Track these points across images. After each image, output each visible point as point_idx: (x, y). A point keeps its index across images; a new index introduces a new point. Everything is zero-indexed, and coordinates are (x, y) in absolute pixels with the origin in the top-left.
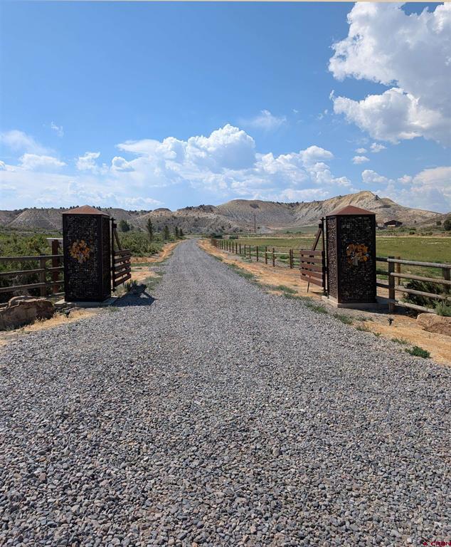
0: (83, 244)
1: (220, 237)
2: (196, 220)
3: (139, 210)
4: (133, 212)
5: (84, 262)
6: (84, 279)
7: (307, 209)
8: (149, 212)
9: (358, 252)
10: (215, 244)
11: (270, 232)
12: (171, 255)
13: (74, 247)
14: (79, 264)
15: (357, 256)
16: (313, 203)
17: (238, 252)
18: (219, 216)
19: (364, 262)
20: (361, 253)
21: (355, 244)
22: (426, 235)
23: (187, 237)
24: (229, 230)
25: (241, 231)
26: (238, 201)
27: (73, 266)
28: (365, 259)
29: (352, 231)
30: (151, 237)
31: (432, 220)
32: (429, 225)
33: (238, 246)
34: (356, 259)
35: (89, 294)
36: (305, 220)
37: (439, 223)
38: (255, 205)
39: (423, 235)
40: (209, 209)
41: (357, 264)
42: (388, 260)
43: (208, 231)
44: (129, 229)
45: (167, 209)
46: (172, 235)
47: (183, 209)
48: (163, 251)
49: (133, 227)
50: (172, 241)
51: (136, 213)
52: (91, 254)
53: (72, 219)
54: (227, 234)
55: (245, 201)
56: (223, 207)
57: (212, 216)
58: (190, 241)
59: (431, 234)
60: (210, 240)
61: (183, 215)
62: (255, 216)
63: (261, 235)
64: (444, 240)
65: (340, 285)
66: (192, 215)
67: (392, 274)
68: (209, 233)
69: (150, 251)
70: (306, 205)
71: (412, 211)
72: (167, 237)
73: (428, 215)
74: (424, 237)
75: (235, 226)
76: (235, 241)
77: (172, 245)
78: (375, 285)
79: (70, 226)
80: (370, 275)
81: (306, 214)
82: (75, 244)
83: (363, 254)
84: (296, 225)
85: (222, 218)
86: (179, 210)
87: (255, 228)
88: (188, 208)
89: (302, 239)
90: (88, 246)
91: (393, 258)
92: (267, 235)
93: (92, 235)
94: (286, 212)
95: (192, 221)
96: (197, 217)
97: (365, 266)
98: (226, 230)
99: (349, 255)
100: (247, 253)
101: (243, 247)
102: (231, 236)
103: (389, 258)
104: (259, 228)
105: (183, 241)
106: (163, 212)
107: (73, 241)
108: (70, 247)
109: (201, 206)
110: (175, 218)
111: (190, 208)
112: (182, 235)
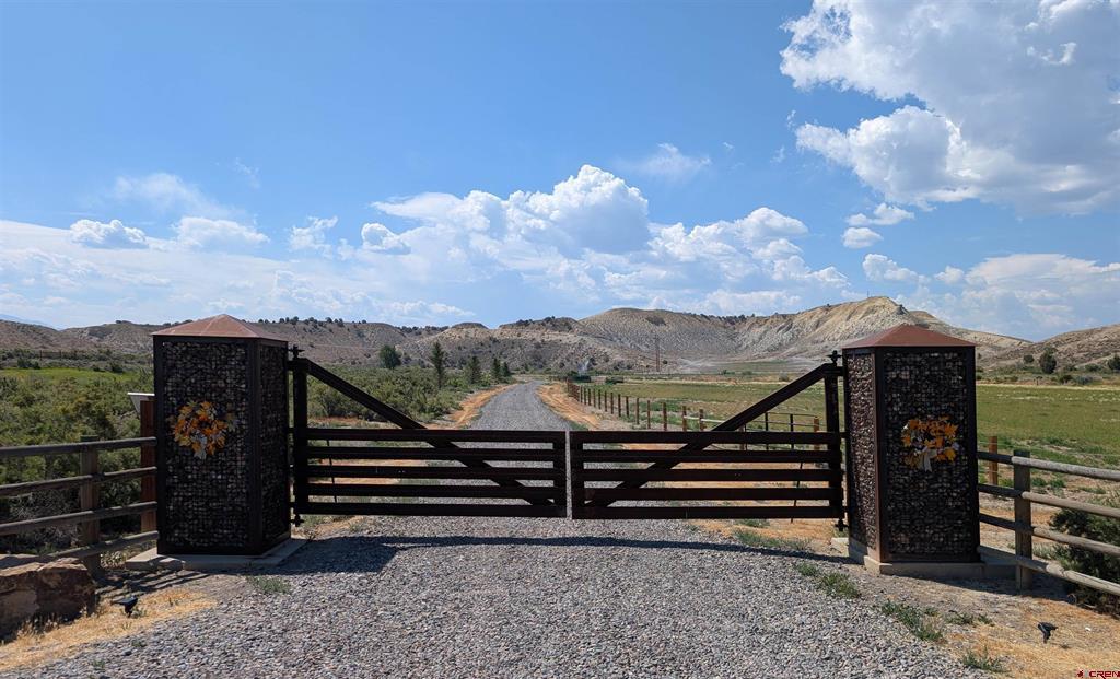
0: (207, 411)
1: (586, 379)
2: (538, 346)
3: (422, 325)
4: (409, 331)
5: (209, 455)
6: (211, 499)
7: (763, 329)
8: (442, 330)
9: (931, 438)
10: (573, 393)
11: (688, 371)
12: (477, 418)
13: (181, 417)
14: (197, 459)
15: (930, 449)
16: (773, 317)
17: (624, 412)
18: (585, 338)
19: (947, 462)
20: (939, 441)
21: (923, 417)
22: (1005, 381)
23: (518, 378)
24: (605, 366)
25: (629, 368)
26: (623, 310)
27: (181, 466)
28: (951, 455)
29: (915, 387)
30: (441, 377)
31: (1015, 353)
32: (1009, 363)
33: (623, 399)
34: (926, 455)
35: (225, 536)
36: (759, 350)
37: (1029, 359)
38: (657, 318)
39: (999, 381)
40: (566, 325)
41: (928, 467)
42: (1015, 459)
43: (562, 365)
44: (399, 363)
45: (480, 325)
46: (486, 372)
47: (512, 325)
48: (461, 409)
49: (408, 359)
50: (486, 386)
51: (416, 331)
52: (230, 436)
53: (181, 348)
54: (602, 373)
55: (637, 310)
56: (593, 321)
57: (569, 338)
58: (522, 386)
59: (1014, 380)
60: (565, 384)
61: (510, 335)
62: (657, 339)
63: (671, 376)
64: (1042, 393)
65: (885, 519)
66: (529, 337)
67: (1025, 494)
68: (564, 371)
69: (432, 410)
70: (760, 321)
71: (972, 336)
72: (475, 379)
73: (1003, 344)
74: (1002, 385)
75: (618, 358)
76: (616, 388)
77: (486, 395)
78: (975, 518)
79: (174, 366)
80: (963, 495)
81: (761, 338)
82: (185, 411)
83: (946, 444)
84: (741, 357)
85: (591, 342)
86: (504, 327)
87: (658, 362)
88: (520, 323)
89: (754, 386)
90: (221, 417)
91: (1026, 454)
92: (682, 376)
93: (234, 389)
94: (721, 332)
95: (530, 348)
96: (539, 340)
97: (950, 471)
98: (600, 364)
99: (908, 444)
100: (642, 414)
101: (632, 401)
102: (610, 378)
103: (1016, 454)
104: (666, 363)
105: (509, 387)
106: (472, 332)
107: (182, 404)
108: (171, 418)
109: (548, 320)
110: (495, 341)
111: (526, 323)
112: (508, 373)
